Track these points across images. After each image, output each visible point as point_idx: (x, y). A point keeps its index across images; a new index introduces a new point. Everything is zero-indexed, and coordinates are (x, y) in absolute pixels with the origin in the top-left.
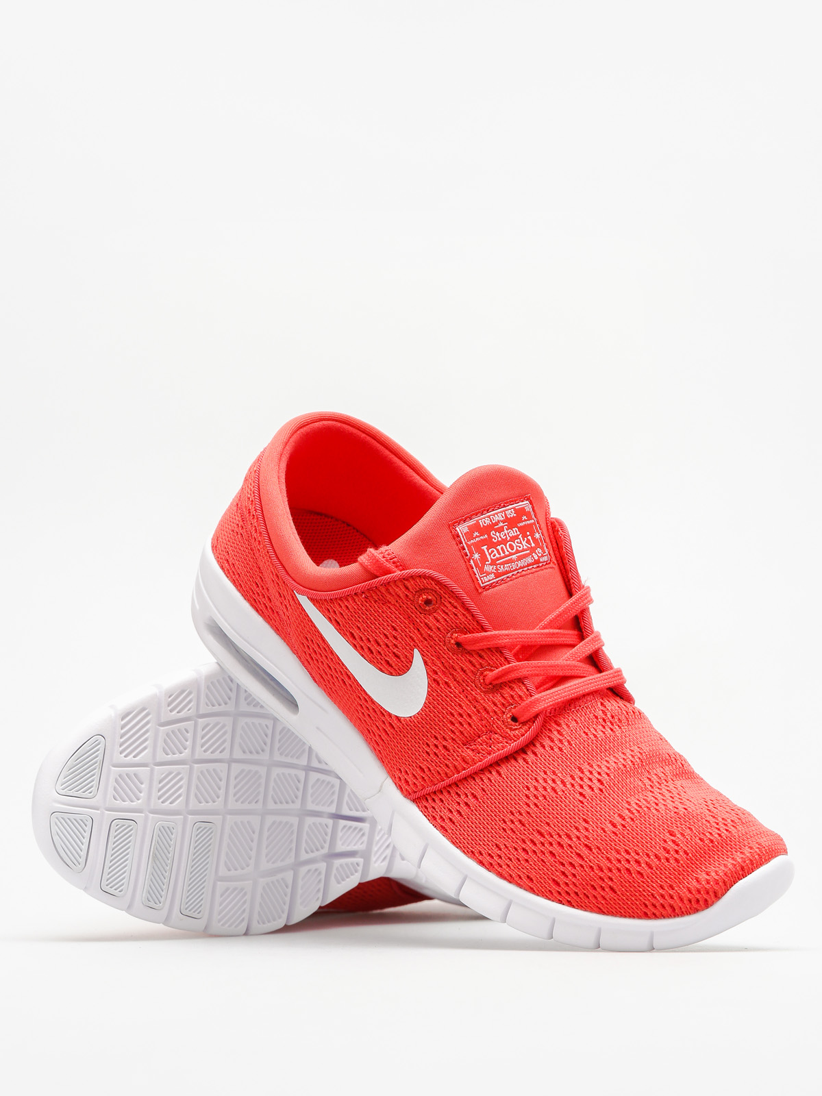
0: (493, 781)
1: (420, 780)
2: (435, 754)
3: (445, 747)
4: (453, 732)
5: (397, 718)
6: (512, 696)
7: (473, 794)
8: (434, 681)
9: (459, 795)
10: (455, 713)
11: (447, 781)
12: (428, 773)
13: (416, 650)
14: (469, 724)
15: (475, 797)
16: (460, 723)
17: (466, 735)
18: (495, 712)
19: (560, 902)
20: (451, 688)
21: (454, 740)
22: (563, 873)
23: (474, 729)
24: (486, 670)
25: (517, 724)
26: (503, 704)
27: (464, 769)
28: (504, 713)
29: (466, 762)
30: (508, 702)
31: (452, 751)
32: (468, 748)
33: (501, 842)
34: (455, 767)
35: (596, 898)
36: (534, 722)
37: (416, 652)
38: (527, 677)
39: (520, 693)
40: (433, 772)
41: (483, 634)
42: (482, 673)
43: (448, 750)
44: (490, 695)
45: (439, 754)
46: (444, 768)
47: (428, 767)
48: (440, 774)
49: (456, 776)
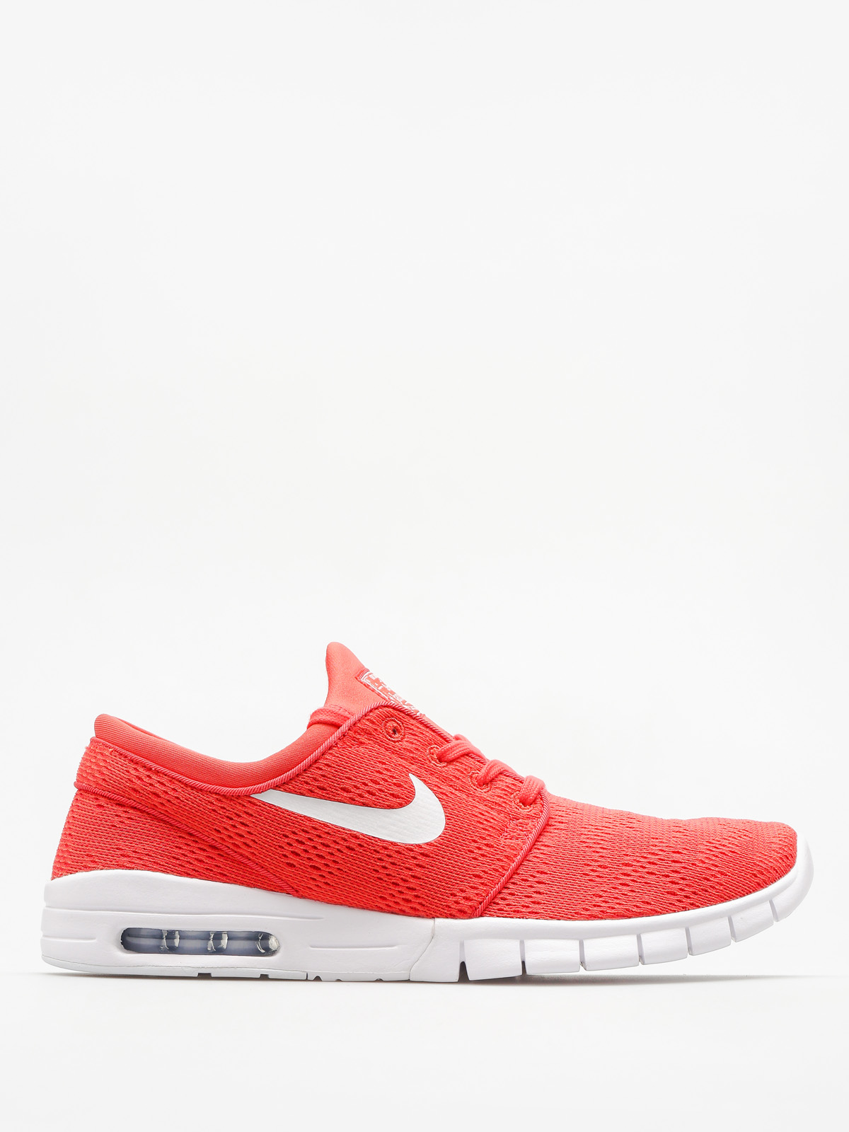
0: (548, 853)
3: (487, 845)
5: (427, 844)
8: (441, 795)
9: (526, 880)
10: (476, 814)
13: (410, 775)
15: (542, 873)
19: (685, 909)
21: (491, 836)
22: (673, 883)
25: (527, 807)
26: (506, 795)
27: (515, 856)
29: (514, 850)
31: (495, 845)
33: (597, 891)
34: (507, 857)
35: (713, 887)
37: (412, 777)
40: (489, 872)
41: (449, 745)
42: (471, 777)
43: (492, 847)
44: (490, 792)
45: (485, 854)
46: (498, 863)
47: (483, 871)
48: (497, 871)
49: (513, 865)
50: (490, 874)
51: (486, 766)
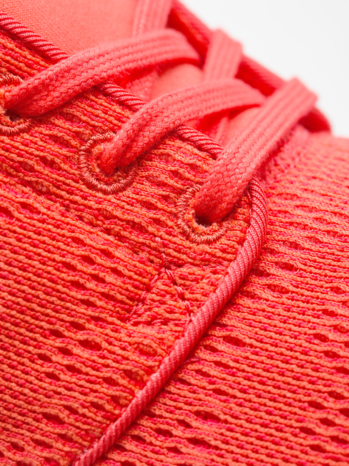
0: (232, 364)
1: (59, 445)
2: (71, 368)
3: (86, 344)
4: (88, 304)
6: (175, 174)
7: (198, 414)
9: (168, 434)
10: (73, 262)
11: (126, 413)
12: (71, 420)
14: (115, 271)
16: (95, 278)
17: (119, 297)
18: (157, 221)
20: (39, 213)
21: (97, 319)
23: (130, 278)
24: (96, 142)
25: (215, 226)
26: (165, 198)
27: (150, 371)
28: (176, 215)
29: (148, 354)
30: (174, 189)
31: (104, 345)
32: (136, 324)
34: (128, 374)
36: (250, 204)
38: (183, 125)
39: (188, 160)
40: (81, 411)
41: (53, 70)
42: (88, 151)
43: (96, 347)
44: (129, 192)
45: (78, 365)
46: (104, 389)
47: (67, 407)
48: (99, 407)
49: (140, 394)
50: (84, 415)
51: (138, 114)
